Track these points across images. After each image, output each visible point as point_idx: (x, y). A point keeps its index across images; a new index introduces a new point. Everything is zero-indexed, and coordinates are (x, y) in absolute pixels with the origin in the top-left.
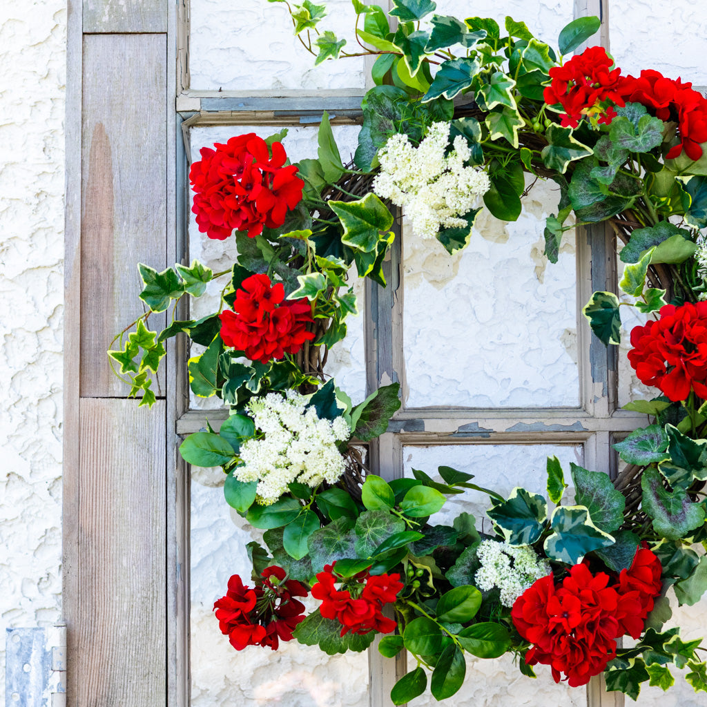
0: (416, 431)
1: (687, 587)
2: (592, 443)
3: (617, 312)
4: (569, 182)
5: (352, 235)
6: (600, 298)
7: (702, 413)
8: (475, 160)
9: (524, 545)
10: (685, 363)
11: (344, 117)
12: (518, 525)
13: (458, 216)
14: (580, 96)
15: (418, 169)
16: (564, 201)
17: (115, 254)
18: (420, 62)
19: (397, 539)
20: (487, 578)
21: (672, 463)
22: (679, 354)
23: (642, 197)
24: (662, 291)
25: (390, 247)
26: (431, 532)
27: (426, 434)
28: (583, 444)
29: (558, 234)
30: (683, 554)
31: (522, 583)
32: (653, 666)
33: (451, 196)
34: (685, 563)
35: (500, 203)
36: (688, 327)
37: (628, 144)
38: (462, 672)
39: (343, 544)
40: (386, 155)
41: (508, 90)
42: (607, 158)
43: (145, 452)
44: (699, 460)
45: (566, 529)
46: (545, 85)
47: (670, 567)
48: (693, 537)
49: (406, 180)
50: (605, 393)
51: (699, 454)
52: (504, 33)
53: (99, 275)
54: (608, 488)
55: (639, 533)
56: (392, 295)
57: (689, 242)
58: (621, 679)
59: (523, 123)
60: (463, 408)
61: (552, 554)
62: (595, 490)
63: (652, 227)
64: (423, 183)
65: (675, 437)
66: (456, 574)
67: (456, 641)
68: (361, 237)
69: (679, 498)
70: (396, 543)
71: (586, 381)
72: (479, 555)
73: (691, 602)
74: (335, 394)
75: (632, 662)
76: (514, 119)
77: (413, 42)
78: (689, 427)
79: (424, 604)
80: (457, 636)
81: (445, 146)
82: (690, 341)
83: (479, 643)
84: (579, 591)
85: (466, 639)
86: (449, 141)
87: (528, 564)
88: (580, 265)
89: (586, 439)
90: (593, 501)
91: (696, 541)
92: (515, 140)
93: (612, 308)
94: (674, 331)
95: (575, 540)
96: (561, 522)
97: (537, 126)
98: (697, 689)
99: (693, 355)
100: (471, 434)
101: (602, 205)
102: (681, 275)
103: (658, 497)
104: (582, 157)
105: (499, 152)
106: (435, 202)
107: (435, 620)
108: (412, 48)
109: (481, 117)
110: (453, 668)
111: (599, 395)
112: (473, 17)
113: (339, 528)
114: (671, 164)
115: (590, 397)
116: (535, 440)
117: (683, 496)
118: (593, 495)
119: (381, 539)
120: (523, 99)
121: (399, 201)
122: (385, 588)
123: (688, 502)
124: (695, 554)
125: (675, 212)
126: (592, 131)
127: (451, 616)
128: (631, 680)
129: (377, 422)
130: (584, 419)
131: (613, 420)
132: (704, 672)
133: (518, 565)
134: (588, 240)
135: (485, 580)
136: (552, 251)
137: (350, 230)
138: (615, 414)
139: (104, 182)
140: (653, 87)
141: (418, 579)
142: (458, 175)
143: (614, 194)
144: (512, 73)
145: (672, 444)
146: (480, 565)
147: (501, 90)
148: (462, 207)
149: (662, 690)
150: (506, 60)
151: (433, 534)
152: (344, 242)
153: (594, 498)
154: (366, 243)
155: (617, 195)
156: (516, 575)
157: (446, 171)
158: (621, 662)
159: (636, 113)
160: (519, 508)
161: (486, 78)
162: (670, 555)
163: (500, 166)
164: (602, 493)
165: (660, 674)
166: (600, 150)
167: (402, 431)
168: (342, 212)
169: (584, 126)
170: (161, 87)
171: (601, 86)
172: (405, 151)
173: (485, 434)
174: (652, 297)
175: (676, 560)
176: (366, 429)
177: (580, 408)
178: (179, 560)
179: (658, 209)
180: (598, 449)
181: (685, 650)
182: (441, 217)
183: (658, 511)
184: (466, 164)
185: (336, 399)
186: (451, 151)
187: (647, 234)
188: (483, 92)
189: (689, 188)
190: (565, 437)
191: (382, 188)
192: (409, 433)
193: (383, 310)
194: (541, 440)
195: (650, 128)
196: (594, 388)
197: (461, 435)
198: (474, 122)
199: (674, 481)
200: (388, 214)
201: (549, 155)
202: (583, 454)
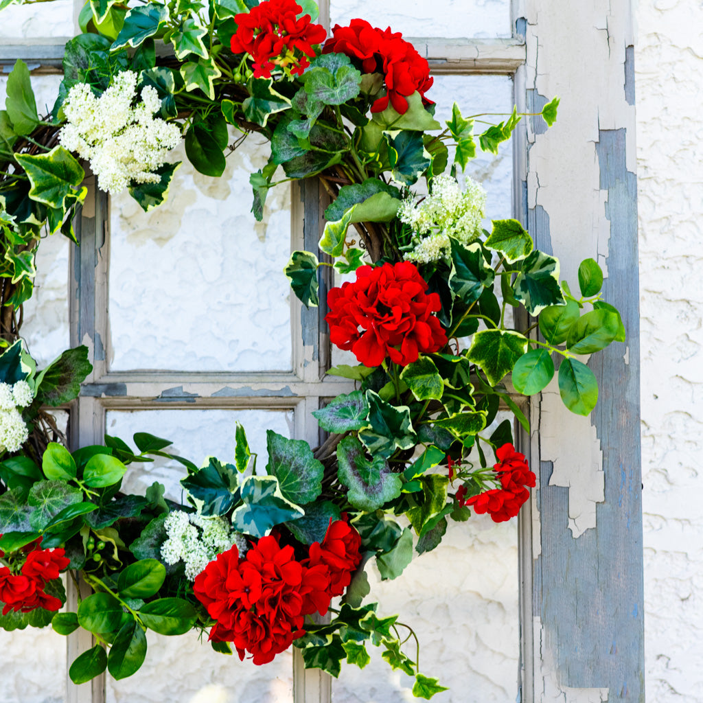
0: (119, 395)
1: (389, 559)
2: (302, 407)
5: (40, 190)
6: (299, 257)
7: (403, 378)
8: (166, 111)
9: (215, 516)
10: (378, 326)
11: (50, 66)
12: (210, 495)
13: (151, 171)
15: (101, 121)
18: (108, 8)
19: (70, 511)
20: (172, 552)
21: (373, 431)
23: (348, 153)
25: (82, 203)
26: (122, 502)
27: (128, 399)
29: (263, 191)
30: (386, 526)
31: (210, 557)
32: (348, 644)
33: (139, 150)
34: (388, 534)
35: (203, 158)
36: (383, 289)
37: (324, 96)
38: (143, 651)
39: (21, 515)
40: (69, 107)
41: (199, 38)
42: (305, 111)
44: (401, 428)
45: (256, 500)
47: (371, 539)
48: (393, 509)
49: (91, 132)
50: (316, 356)
51: (401, 422)
54: (307, 457)
55: (341, 503)
57: (395, 199)
58: (320, 656)
59: (219, 72)
60: (170, 372)
61: (239, 526)
62: (293, 458)
63: (361, 183)
64: (108, 136)
65: (375, 405)
66: (141, 547)
67: (136, 618)
68: (50, 192)
69: (377, 467)
70: (72, 514)
71: (297, 345)
72: (166, 526)
73: (393, 576)
74: (20, 357)
75: (330, 638)
76: (210, 69)
78: (391, 394)
79: (109, 578)
80: (138, 613)
81: (132, 97)
82: (384, 304)
83: (162, 620)
84: (263, 564)
85: (148, 615)
86: (135, 91)
87: (218, 536)
88: (294, 223)
89: (295, 405)
90: (291, 470)
91: (398, 512)
92: (210, 91)
93: (312, 268)
94: (369, 293)
95: (264, 512)
96: (251, 493)
97: (238, 77)
98: (395, 668)
99: (387, 318)
100: (176, 399)
102: (390, 235)
103: (354, 466)
104: (281, 110)
105: (199, 103)
106: (121, 156)
107: (116, 596)
110: (132, 645)
111: (310, 359)
113: (16, 498)
114: (379, 118)
116: (243, 405)
117: (381, 466)
118: (291, 464)
119: (57, 510)
121: (86, 154)
122: (47, 564)
123: (386, 472)
124: (397, 526)
125: (385, 168)
127: (133, 591)
128: (330, 657)
129: (69, 387)
130: (293, 384)
131: (323, 384)
132: (398, 650)
133: (206, 537)
134: (301, 197)
135: (170, 554)
136: (257, 208)
137: (38, 185)
138: (326, 379)
140: (358, 36)
141: (100, 552)
142: (147, 127)
143: (317, 149)
145: (373, 411)
146: (168, 537)
147: (193, 38)
148: (153, 161)
149: (358, 667)
150: (206, 7)
151: (124, 504)
152: (32, 197)
153: (292, 467)
154: (56, 198)
155: (321, 150)
156: (203, 548)
157: (132, 124)
158: (318, 638)
159: (340, 63)
160: (211, 477)
162: (371, 527)
163: (199, 119)
164: (301, 462)
165: (356, 651)
166: (298, 103)
167: (103, 395)
168: (30, 166)
171: (288, 34)
172: (88, 101)
173: (190, 399)
174: (352, 257)
175: (378, 532)
176: (56, 394)
177: (291, 372)
179: (367, 165)
180: (307, 415)
181: (381, 627)
182: (131, 171)
183: (354, 482)
184: (156, 116)
185: (21, 362)
186: (139, 102)
187: (355, 192)
188: (173, 39)
189: (397, 143)
190: (273, 403)
191: (68, 141)
192: (111, 397)
193: (85, 268)
194: (248, 405)
195: (348, 79)
196: (304, 352)
197: (165, 399)
198: (167, 71)
199: (374, 450)
200: (79, 168)
201: (249, 108)
202: (294, 420)
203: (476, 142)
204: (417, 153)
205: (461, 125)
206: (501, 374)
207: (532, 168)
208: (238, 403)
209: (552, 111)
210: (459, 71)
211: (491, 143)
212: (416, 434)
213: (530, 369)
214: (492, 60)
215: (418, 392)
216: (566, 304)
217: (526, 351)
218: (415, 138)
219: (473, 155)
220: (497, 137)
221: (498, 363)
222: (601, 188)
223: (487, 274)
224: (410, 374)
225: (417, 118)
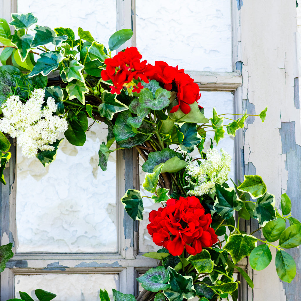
0: (23, 267)
2: (124, 273)
3: (141, 201)
4: (114, 124)
6: (131, 193)
7: (189, 261)
8: (59, 111)
10: (182, 234)
13: (49, 144)
14: (123, 76)
15: (25, 117)
16: (111, 135)
18: (27, 53)
22: (178, 228)
23: (155, 135)
24: (167, 189)
25: (8, 161)
27: (28, 269)
28: (119, 274)
29: (107, 154)
33: (45, 133)
35: (74, 136)
36: (183, 212)
37: (150, 105)
40: (6, 108)
41: (80, 71)
42: (136, 112)
44: (187, 288)
46: (101, 68)
49: (18, 123)
50: (132, 245)
51: (187, 284)
52: (77, 37)
56: (10, 187)
57: (181, 160)
59: (88, 90)
60: (50, 253)
63: (161, 151)
64: (28, 125)
65: (173, 274)
71: (121, 238)
76: (83, 88)
77: (23, 41)
78: (181, 268)
81: (42, 103)
82: (184, 221)
86: (44, 100)
88: (118, 171)
89: (120, 271)
92: (83, 99)
93: (138, 199)
94: (175, 215)
97: (96, 92)
99: (186, 229)
100: (54, 269)
101: (132, 138)
102: (177, 179)
104: (122, 111)
105: (74, 106)
106: (35, 136)
108: (22, 44)
109: (64, 85)
111: (129, 246)
112: (59, 27)
114: (172, 115)
115: (123, 247)
116: (91, 272)
120: (88, 76)
121: (14, 135)
125: (173, 142)
126: (128, 96)
130: (120, 260)
131: (136, 260)
134: (123, 157)
136: (103, 163)
138: (138, 257)
140: (163, 71)
142: (49, 120)
143: (140, 132)
144: (82, 60)
145: (171, 278)
147: (75, 71)
148: (51, 139)
150: (78, 53)
155: (141, 133)
157: (42, 118)
159: (153, 86)
161: (67, 63)
163: (74, 114)
166: (133, 107)
167: (14, 267)
169: (123, 92)
171: (135, 70)
172: (18, 106)
173: (63, 269)
174: (161, 193)
177: (117, 253)
179: (165, 141)
180: (127, 277)
182: (39, 144)
186: (45, 106)
187: (157, 155)
188: (65, 71)
189: (182, 130)
190: (108, 270)
191: (4, 127)
192: (19, 268)
193: (4, 196)
194: (95, 272)
195: (162, 95)
196: (125, 242)
197: (49, 269)
198: (59, 89)
199: (172, 300)
200: (8, 142)
201: (102, 109)
202: (119, 279)
203: (225, 130)
204: (193, 135)
205: (217, 120)
206: (240, 258)
207: (247, 142)
208: (89, 271)
209: (264, 114)
210: (206, 89)
211: (232, 130)
212: (196, 291)
213: (258, 256)
214: (224, 83)
215: (199, 269)
216: (277, 219)
217: (256, 246)
218: (192, 127)
219: (222, 137)
220: (235, 127)
221: (239, 252)
222: (282, 153)
223: (238, 204)
224: (194, 259)
225: (195, 116)
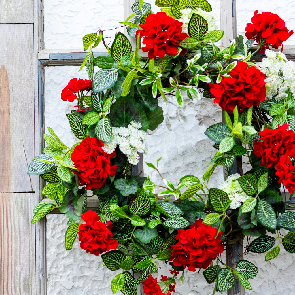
17: (11, 126)
43: (26, 218)
53: (3, 135)
139: (5, 92)
170: (31, 48)
178: (41, 267)
